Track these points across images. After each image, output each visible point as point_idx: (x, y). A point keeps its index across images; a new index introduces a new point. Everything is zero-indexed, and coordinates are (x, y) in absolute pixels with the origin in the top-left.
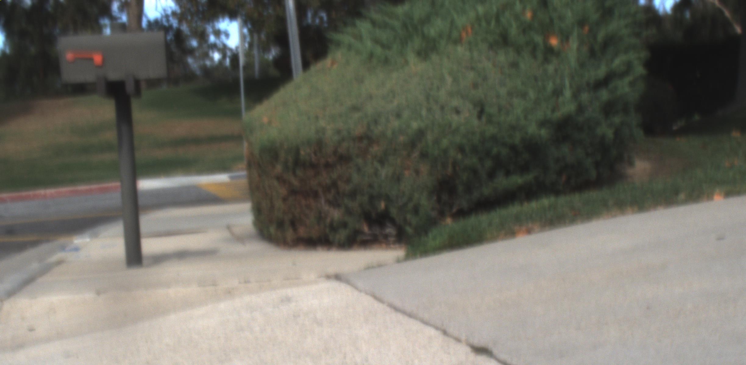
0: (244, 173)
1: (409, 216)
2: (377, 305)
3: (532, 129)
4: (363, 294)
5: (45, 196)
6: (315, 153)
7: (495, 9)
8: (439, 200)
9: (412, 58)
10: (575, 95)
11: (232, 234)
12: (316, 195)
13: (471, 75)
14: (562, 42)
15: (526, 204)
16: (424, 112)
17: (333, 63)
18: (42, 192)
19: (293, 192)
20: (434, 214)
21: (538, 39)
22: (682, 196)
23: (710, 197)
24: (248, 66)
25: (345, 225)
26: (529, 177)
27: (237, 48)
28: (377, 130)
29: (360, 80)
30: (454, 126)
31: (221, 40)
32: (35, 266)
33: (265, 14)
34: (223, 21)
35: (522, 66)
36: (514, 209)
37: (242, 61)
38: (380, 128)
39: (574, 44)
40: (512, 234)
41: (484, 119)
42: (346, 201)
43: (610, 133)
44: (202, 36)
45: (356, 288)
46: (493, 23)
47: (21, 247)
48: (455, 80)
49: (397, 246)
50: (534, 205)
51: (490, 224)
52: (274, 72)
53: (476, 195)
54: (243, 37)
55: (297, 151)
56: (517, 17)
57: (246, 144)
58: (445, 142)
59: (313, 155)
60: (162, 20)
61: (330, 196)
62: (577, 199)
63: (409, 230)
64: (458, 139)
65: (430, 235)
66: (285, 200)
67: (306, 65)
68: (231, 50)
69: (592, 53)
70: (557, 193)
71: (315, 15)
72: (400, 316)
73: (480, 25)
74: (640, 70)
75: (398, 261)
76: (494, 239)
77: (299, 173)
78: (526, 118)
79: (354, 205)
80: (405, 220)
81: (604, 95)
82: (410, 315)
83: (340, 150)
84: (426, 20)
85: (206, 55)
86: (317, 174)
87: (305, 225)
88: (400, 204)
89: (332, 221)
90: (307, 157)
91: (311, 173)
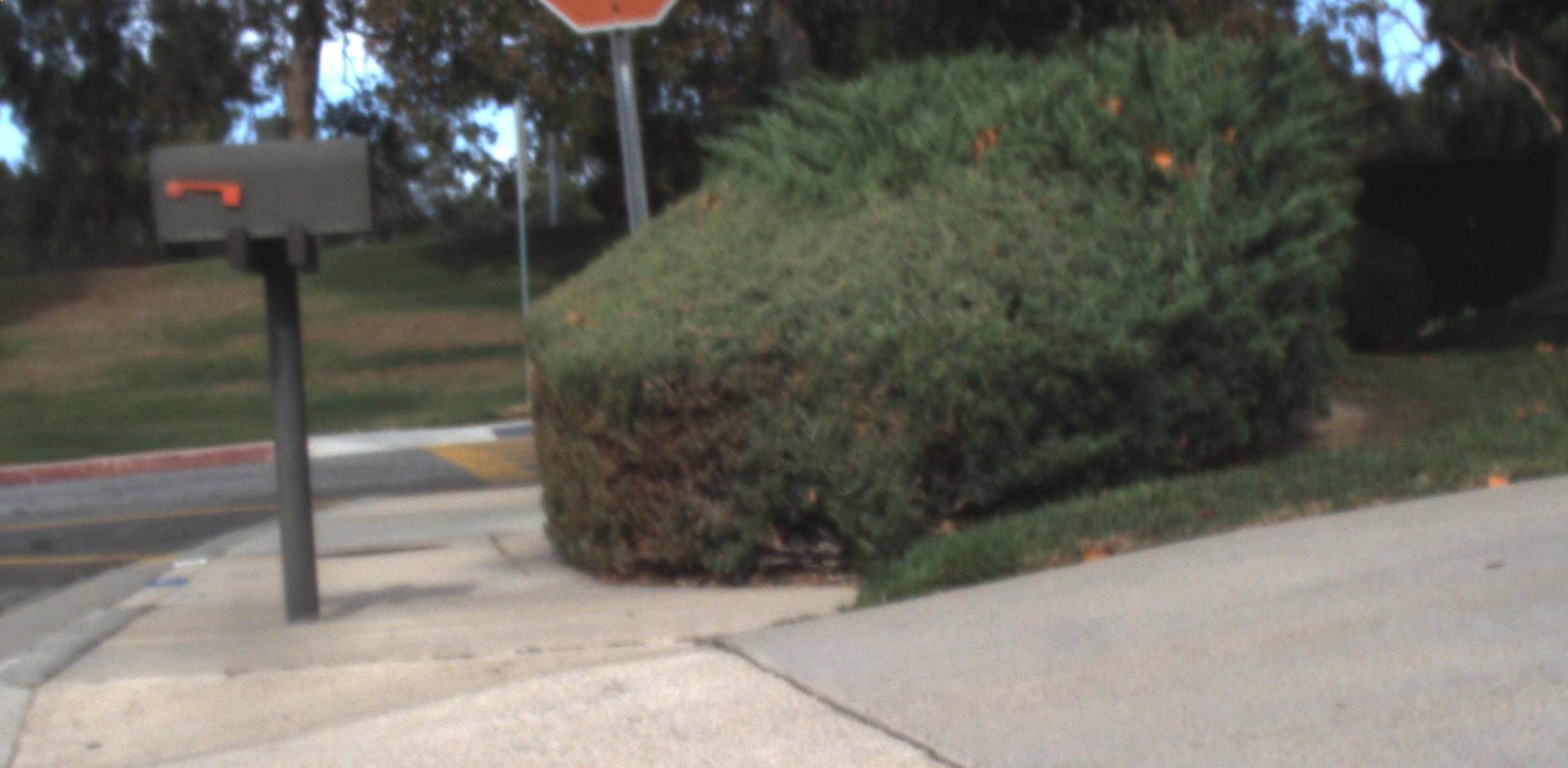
0: (526, 423)
1: (865, 518)
2: (797, 699)
3: (1118, 341)
4: (770, 677)
5: (110, 471)
6: (674, 387)
7: (1044, 93)
8: (927, 487)
9: (874, 192)
10: (1208, 272)
11: (502, 551)
12: (675, 474)
13: (994, 229)
14: (1180, 161)
15: (1105, 493)
16: (897, 305)
17: (713, 199)
18: (104, 461)
19: (629, 468)
20: (916, 513)
21: (1132, 155)
22: (1424, 479)
23: (1481, 483)
24: (536, 201)
25: (734, 536)
26: (1112, 439)
27: (513, 161)
28: (802, 341)
29: (768, 238)
30: (959, 333)
31: (479, 144)
32: (97, 617)
33: (572, 90)
34: (484, 106)
35: (1099, 209)
36: (1081, 505)
37: (523, 191)
38: (808, 336)
39: (1205, 166)
40: (1076, 556)
41: (1020, 319)
42: (738, 486)
43: (1278, 350)
44: (440, 139)
45: (755, 664)
46: (1040, 122)
47: (65, 578)
48: (963, 241)
49: (841, 577)
50: (1121, 495)
51: (1031, 535)
52: (589, 213)
53: (1003, 475)
54: (525, 140)
55: (638, 385)
56: (1089, 111)
57: (530, 369)
58: (940, 368)
59: (669, 390)
60: (355, 103)
61: (703, 477)
62: (1208, 484)
63: (867, 546)
64: (967, 361)
65: (909, 556)
66: (611, 482)
67: (657, 202)
68: (498, 165)
69: (1243, 186)
70: (1170, 472)
71: (676, 93)
72: (843, 722)
73: (1013, 125)
74: (1343, 219)
75: (843, 609)
76: (1037, 566)
77: (641, 427)
78: (1105, 317)
79: (753, 494)
80: (858, 524)
81: (1267, 271)
82: (864, 720)
83: (728, 383)
84: (904, 114)
85: (448, 178)
86: (678, 430)
87: (654, 535)
88: (848, 492)
89: (709, 527)
90: (657, 395)
91: (665, 427)
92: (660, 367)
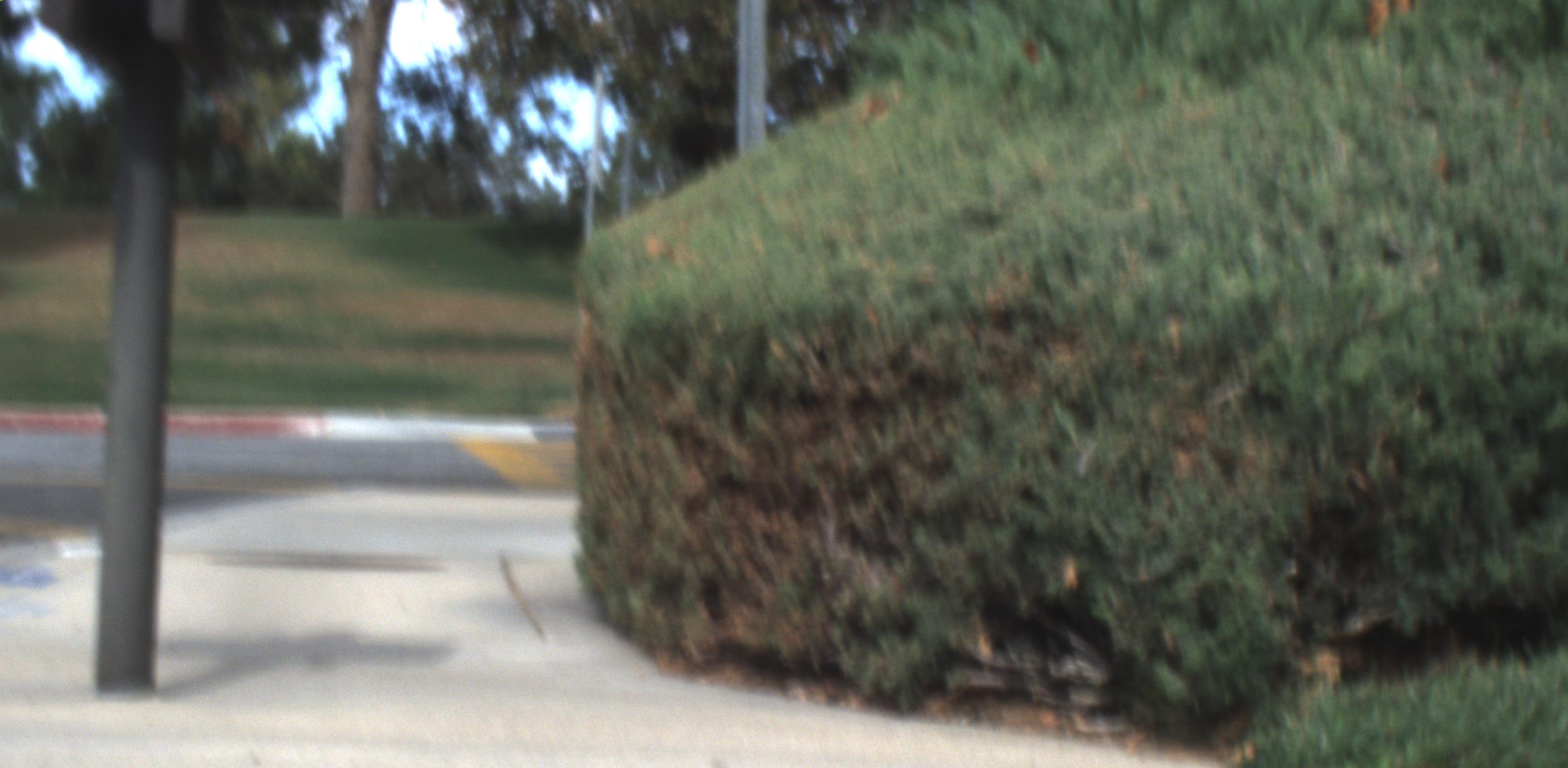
0: (570, 428)
9: (1175, 79)
11: (512, 584)
12: (807, 505)
17: (877, 106)
19: (727, 486)
27: (586, 153)
30: (1386, 304)
31: (553, 125)
41: (1507, 286)
48: (1367, 148)
55: (760, 345)
58: (1358, 363)
59: (814, 361)
60: (428, 73)
63: (1169, 681)
64: (1409, 355)
68: (572, 153)
79: (950, 557)
80: (1155, 637)
86: (822, 431)
87: (758, 604)
88: (1144, 574)
89: (860, 602)
90: (793, 369)
91: (798, 423)
92: (802, 319)
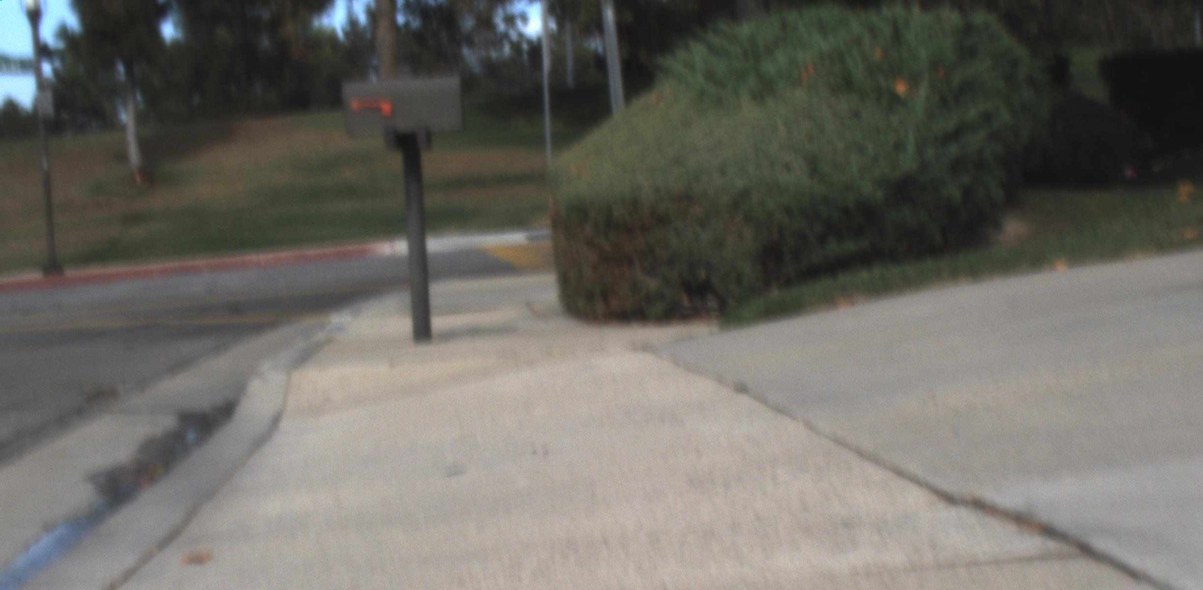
0: (547, 232)
1: (731, 287)
3: (867, 189)
6: (630, 214)
8: (764, 269)
9: (746, 100)
10: (920, 151)
11: (532, 309)
12: (630, 262)
13: (807, 126)
14: (910, 89)
16: (751, 169)
17: (658, 101)
19: (605, 258)
20: (758, 283)
21: (883, 82)
25: (662, 296)
26: (864, 243)
28: (698, 188)
29: (687, 124)
30: (783, 185)
31: (515, 26)
35: (865, 115)
38: (702, 186)
39: (923, 91)
40: (832, 305)
41: (816, 178)
42: (664, 269)
43: (957, 195)
46: (837, 64)
48: (789, 131)
51: (812, 295)
53: (804, 262)
55: (610, 210)
56: (864, 57)
58: (771, 204)
59: (627, 216)
61: (646, 264)
63: (731, 302)
64: (786, 201)
66: (595, 268)
68: (529, 41)
69: (944, 103)
73: (823, 65)
75: (711, 333)
77: (612, 236)
78: (861, 177)
79: (672, 273)
80: (728, 290)
83: (659, 211)
84: (771, 49)
86: (632, 238)
87: (618, 296)
88: (723, 272)
89: (648, 292)
90: (621, 218)
91: (625, 236)
